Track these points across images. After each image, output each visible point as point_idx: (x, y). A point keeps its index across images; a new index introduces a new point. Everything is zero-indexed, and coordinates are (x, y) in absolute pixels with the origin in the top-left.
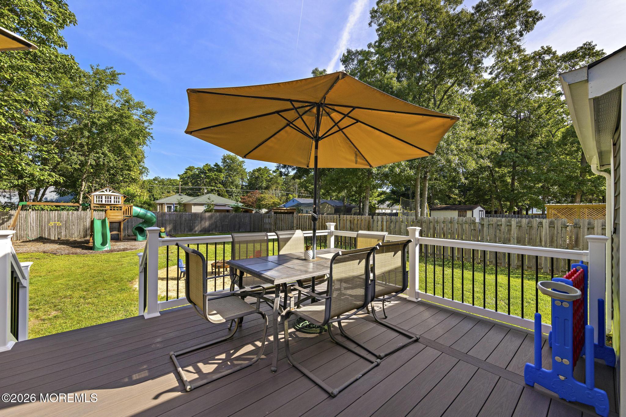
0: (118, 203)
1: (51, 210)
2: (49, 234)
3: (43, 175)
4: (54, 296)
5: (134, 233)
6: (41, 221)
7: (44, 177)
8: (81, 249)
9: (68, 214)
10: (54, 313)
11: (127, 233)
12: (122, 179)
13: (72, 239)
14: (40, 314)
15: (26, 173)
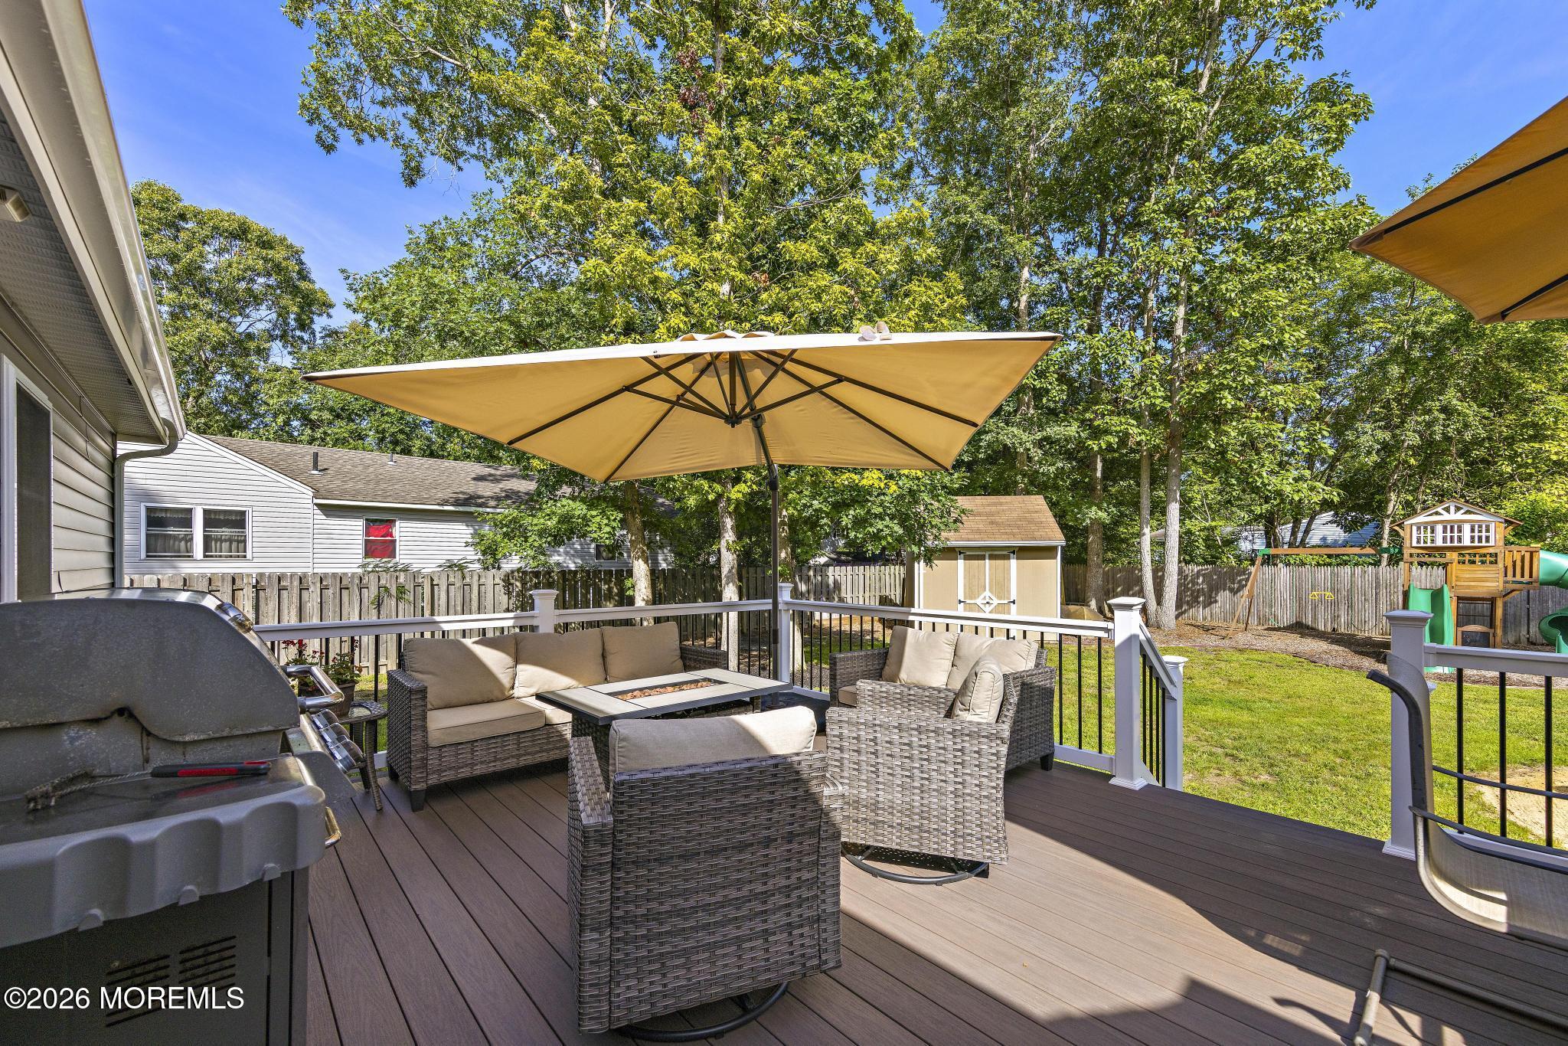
0: (1484, 544)
1: (1318, 564)
2: (1315, 618)
3: (1299, 491)
4: (1278, 745)
5: (1545, 637)
6: (1299, 589)
7: (1300, 494)
8: (1372, 661)
9: (1353, 574)
10: (1265, 778)
11: (1524, 632)
12: (1509, 469)
13: (1361, 635)
14: (1243, 770)
15: (1270, 491)
